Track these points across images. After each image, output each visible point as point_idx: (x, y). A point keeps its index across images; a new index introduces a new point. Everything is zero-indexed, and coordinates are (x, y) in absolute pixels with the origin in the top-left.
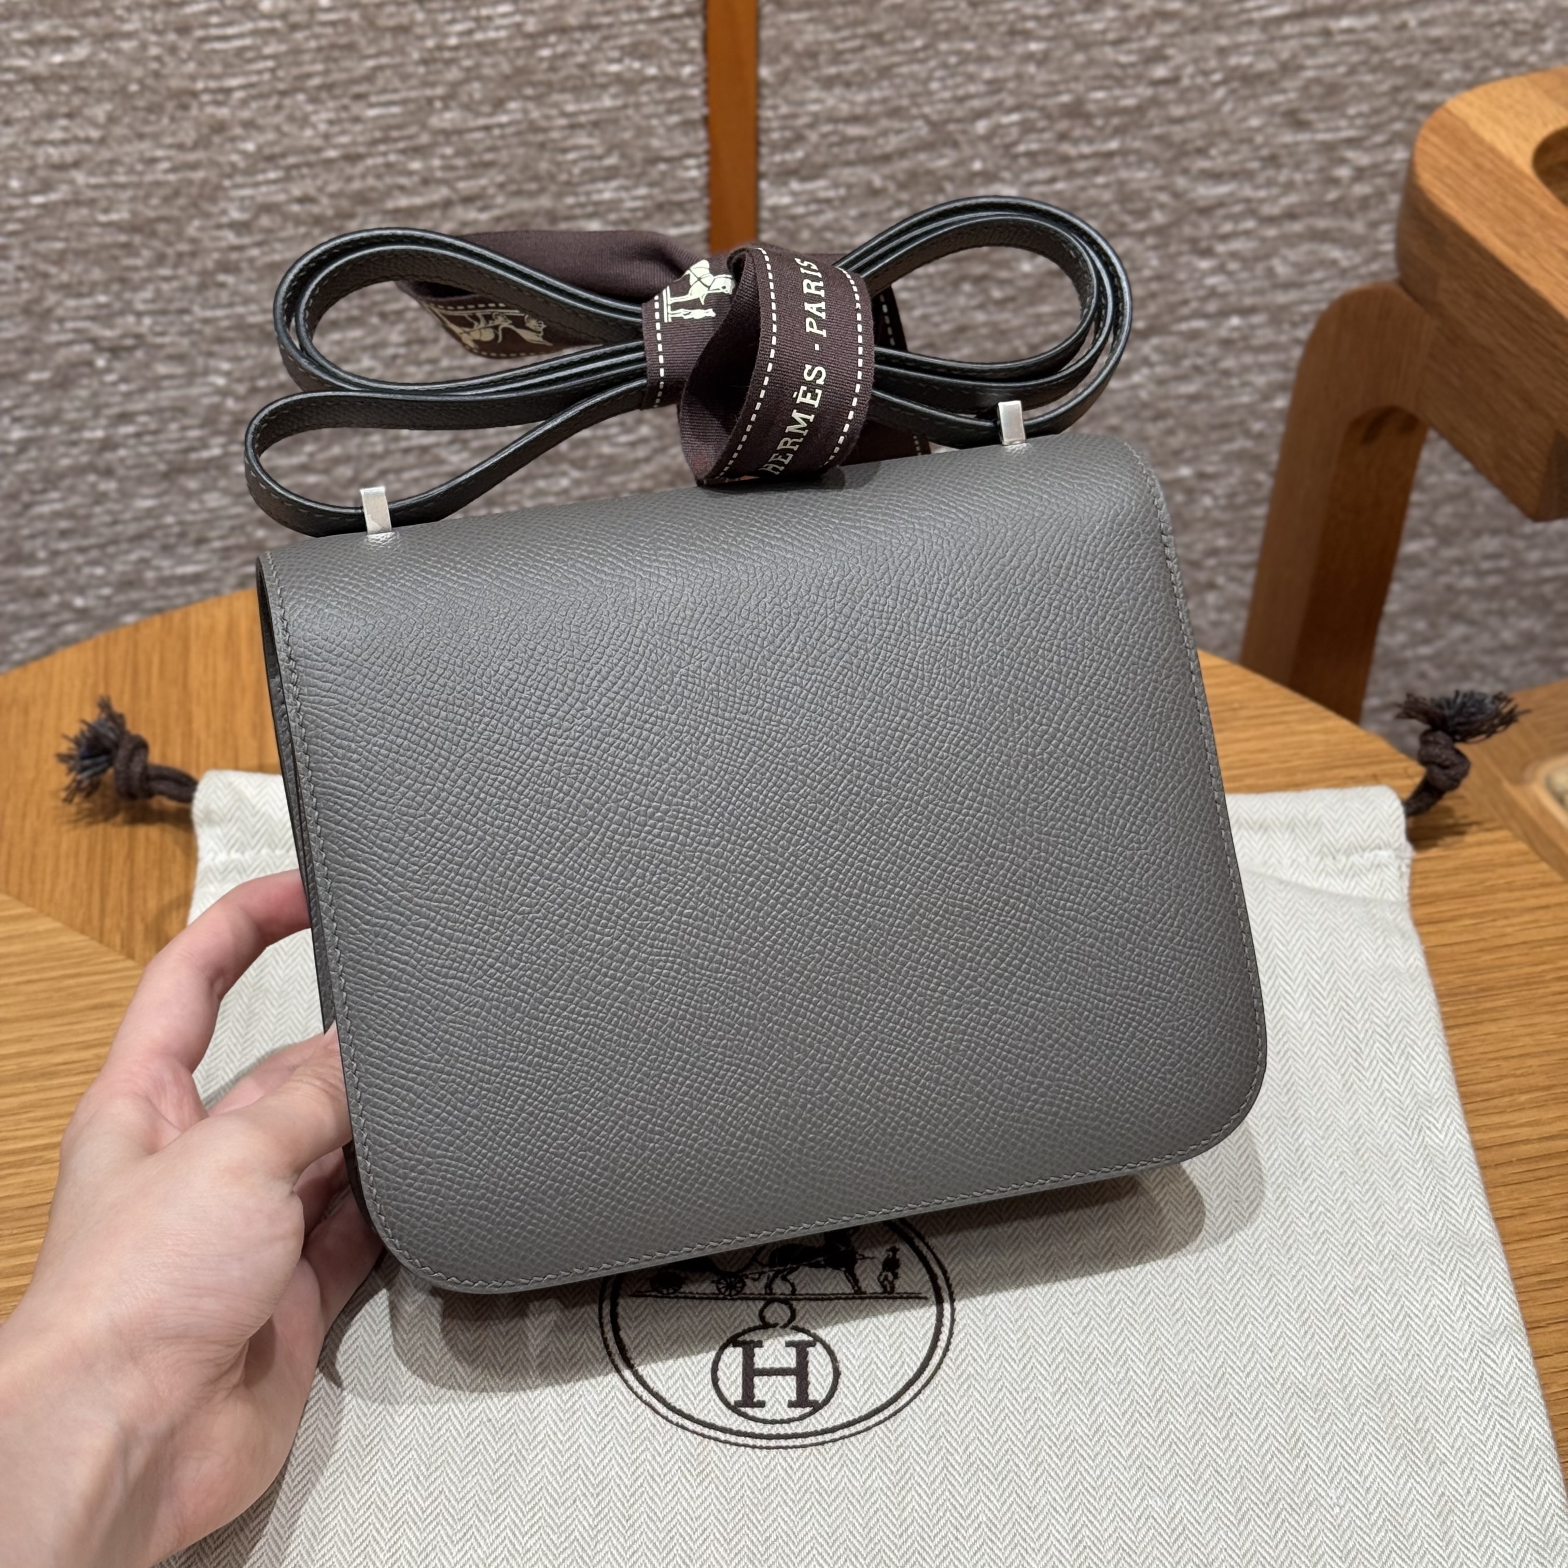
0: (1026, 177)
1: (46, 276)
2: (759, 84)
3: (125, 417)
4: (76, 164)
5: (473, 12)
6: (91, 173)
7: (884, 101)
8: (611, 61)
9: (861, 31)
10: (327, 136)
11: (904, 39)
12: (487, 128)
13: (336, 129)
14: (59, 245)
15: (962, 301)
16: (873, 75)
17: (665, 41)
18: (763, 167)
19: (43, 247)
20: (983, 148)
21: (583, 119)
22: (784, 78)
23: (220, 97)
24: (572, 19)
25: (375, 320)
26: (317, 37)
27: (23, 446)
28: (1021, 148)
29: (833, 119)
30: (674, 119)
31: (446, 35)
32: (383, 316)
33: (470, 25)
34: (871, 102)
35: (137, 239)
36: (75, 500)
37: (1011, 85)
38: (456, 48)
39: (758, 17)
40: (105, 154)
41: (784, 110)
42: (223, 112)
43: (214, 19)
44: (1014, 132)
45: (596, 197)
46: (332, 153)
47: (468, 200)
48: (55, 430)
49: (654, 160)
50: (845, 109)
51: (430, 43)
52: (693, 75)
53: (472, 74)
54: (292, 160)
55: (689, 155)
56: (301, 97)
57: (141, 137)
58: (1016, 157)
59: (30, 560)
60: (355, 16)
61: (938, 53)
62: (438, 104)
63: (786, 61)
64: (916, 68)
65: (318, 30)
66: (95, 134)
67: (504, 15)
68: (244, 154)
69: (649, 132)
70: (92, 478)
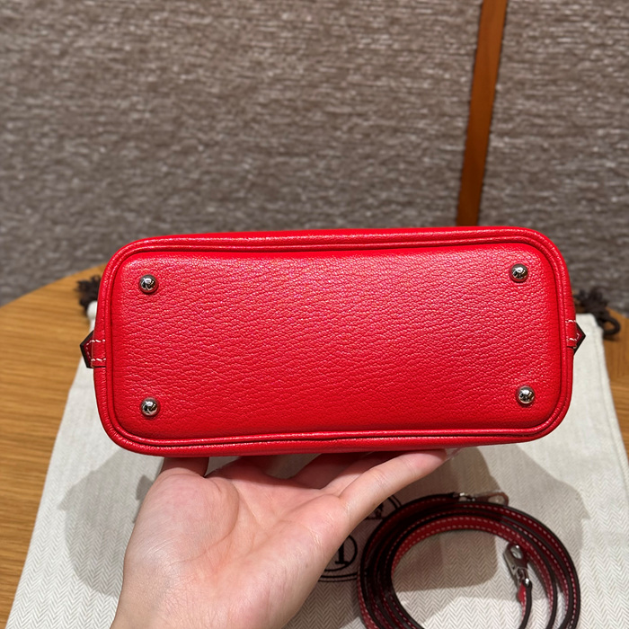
0: (620, 160)
1: (182, 108)
2: (496, 92)
3: (208, 173)
4: (201, 66)
5: (371, 36)
6: (206, 70)
7: (554, 111)
8: (430, 68)
9: (547, 77)
10: (303, 76)
11: (567, 85)
12: (371, 86)
13: (307, 73)
14: (189, 97)
15: (580, 208)
16: (550, 98)
17: (455, 64)
18: (493, 128)
19: (183, 97)
20: (600, 142)
21: (414, 91)
22: (508, 91)
23: (261, 50)
24: (414, 46)
25: (314, 156)
26: (305, 34)
27: (167, 174)
28: (619, 146)
29: (528, 113)
30: (455, 99)
31: (358, 43)
32: (318, 156)
33: (369, 41)
34: (547, 110)
35: (221, 102)
36: (184, 201)
37: (618, 117)
38: (362, 50)
39: (499, 63)
40: (212, 64)
41: (506, 105)
42: (262, 58)
43: (263, 18)
44: (616, 139)
45: (415, 126)
46: (303, 83)
47: (359, 115)
48: (180, 171)
49: (443, 115)
50: (534, 110)
51: (352, 45)
52: (466, 82)
53: (368, 62)
54: (288, 83)
55: (459, 115)
56: (294, 57)
57: (227, 60)
58: (615, 150)
59: (164, 221)
60: (321, 28)
61: (583, 95)
62: (351, 72)
63: (510, 84)
64: (571, 99)
65: (305, 31)
66: (209, 55)
67: (385, 40)
68: (269, 77)
69: (444, 102)
70: (191, 194)
